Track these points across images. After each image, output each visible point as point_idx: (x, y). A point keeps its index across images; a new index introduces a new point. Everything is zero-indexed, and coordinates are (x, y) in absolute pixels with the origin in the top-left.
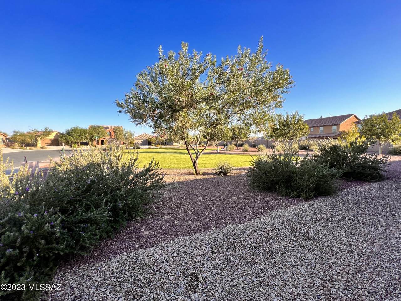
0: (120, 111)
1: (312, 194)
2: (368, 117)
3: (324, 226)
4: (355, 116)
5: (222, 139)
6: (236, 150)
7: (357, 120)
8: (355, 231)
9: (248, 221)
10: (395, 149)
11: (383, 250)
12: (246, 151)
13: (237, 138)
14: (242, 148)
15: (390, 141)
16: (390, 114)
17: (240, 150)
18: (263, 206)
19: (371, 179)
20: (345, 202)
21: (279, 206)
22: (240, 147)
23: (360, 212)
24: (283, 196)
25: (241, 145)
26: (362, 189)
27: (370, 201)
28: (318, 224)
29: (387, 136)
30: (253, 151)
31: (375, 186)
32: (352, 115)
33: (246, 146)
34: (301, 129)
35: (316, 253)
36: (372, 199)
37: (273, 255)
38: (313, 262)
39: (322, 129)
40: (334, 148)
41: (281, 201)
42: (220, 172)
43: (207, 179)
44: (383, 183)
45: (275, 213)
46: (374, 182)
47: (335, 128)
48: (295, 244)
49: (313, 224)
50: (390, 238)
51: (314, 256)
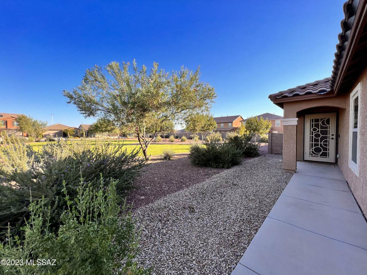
0: (69, 103)
1: (230, 165)
2: (249, 118)
3: (239, 179)
4: (241, 117)
5: (152, 131)
6: (163, 141)
7: (242, 120)
8: (252, 179)
9: (203, 182)
10: (262, 139)
11: (264, 183)
12: (172, 142)
13: (164, 131)
14: (168, 139)
15: (260, 134)
16: (259, 117)
17: (166, 141)
18: (206, 174)
19: (254, 155)
20: (245, 167)
21: (215, 173)
22: (166, 139)
23: (252, 171)
24: (214, 168)
25: (167, 137)
26: (252, 160)
27: (255, 166)
28: (237, 178)
29: (258, 131)
30: (177, 141)
31: (256, 159)
32: (239, 116)
33: (172, 137)
34: (212, 125)
35: (240, 189)
36: (256, 165)
37: (222, 193)
38: (240, 192)
39: (222, 125)
40: (236, 138)
41: (215, 170)
42: (165, 158)
43: (157, 163)
44: (259, 157)
45: (214, 176)
46: (256, 157)
47: (230, 124)
48: (230, 188)
49: (234, 179)
50: (265, 179)
51: (239, 190)
